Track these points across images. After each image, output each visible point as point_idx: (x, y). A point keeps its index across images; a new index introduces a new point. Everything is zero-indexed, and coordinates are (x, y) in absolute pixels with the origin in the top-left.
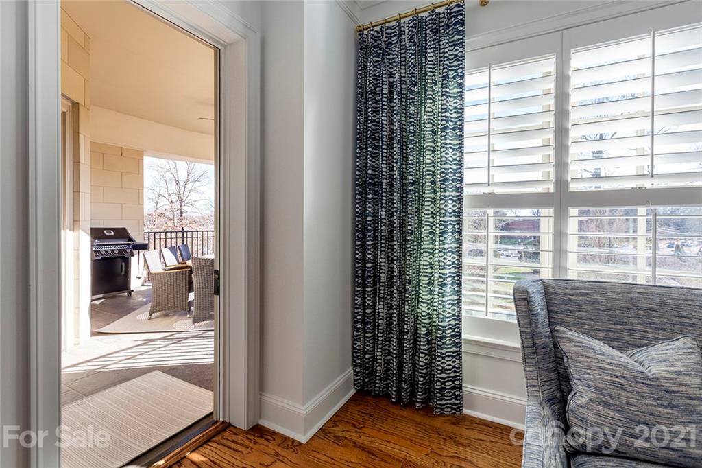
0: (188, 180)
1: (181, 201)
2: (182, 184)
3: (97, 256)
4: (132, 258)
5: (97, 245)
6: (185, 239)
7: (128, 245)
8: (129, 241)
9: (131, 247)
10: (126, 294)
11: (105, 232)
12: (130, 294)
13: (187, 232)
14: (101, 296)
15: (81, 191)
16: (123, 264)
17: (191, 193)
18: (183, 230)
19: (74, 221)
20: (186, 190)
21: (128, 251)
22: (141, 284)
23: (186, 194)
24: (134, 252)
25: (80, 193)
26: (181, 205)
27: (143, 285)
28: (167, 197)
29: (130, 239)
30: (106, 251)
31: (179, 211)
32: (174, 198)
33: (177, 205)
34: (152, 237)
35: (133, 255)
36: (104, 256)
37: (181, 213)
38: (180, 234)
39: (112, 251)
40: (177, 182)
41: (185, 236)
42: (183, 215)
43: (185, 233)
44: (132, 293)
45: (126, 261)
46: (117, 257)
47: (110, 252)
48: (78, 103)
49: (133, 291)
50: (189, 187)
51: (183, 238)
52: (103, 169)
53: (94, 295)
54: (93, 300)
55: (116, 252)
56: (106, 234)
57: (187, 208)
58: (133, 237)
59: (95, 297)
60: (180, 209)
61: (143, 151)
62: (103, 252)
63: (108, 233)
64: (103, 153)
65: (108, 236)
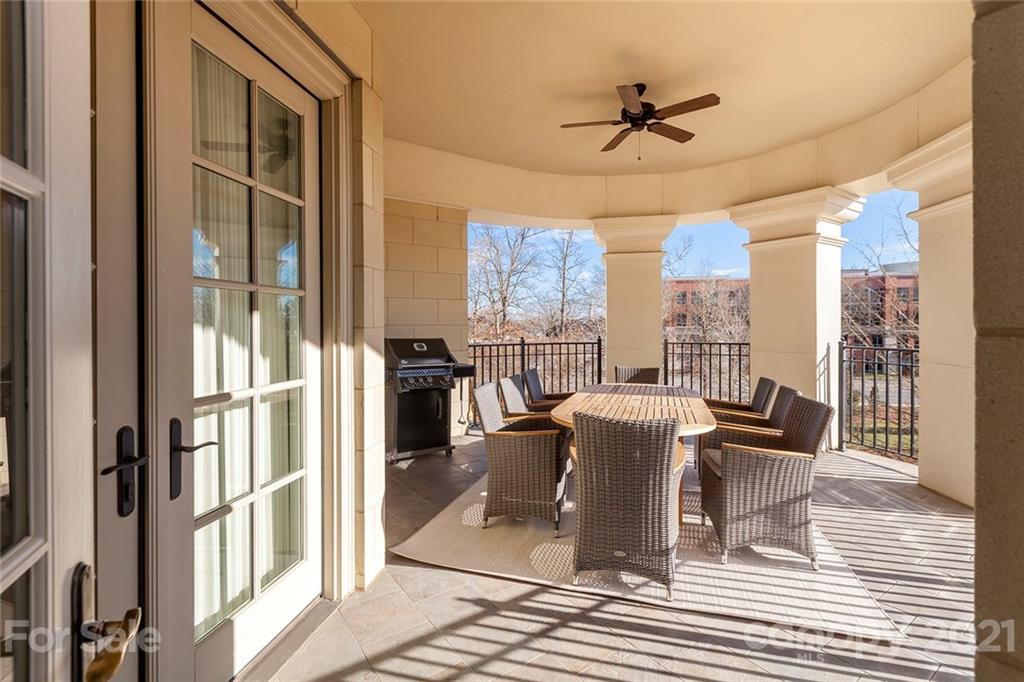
0: (512, 271)
1: (504, 300)
2: (505, 276)
3: (403, 387)
4: (452, 390)
5: (404, 369)
6: (526, 357)
7: (447, 367)
8: (447, 362)
9: (451, 372)
10: (444, 452)
11: (415, 345)
12: (449, 452)
13: (528, 345)
14: (408, 454)
15: (365, 264)
16: (440, 401)
17: (517, 288)
18: (523, 341)
19: (354, 328)
20: (510, 284)
21: (447, 379)
22: (464, 432)
23: (511, 289)
24: (455, 379)
25: (365, 269)
26: (504, 305)
27: (467, 434)
28: (488, 295)
29: (450, 359)
30: (416, 380)
31: (502, 313)
32: (497, 296)
33: (498, 305)
34: (479, 353)
35: (454, 387)
36: (413, 387)
37: (505, 316)
38: (518, 349)
39: (425, 379)
40: (499, 273)
41: (526, 353)
42: (507, 319)
43: (526, 347)
44: (453, 451)
45: (445, 396)
46: (432, 389)
47: (421, 380)
48: (361, 79)
49: (454, 447)
50: (513, 279)
51: (523, 355)
52: (413, 244)
53: (399, 452)
54: (398, 461)
55: (430, 380)
56: (417, 349)
57: (511, 310)
58: (454, 354)
59: (401, 455)
60: (503, 311)
61: (466, 211)
62: (412, 381)
63: (418, 346)
64: (413, 219)
65: (419, 352)
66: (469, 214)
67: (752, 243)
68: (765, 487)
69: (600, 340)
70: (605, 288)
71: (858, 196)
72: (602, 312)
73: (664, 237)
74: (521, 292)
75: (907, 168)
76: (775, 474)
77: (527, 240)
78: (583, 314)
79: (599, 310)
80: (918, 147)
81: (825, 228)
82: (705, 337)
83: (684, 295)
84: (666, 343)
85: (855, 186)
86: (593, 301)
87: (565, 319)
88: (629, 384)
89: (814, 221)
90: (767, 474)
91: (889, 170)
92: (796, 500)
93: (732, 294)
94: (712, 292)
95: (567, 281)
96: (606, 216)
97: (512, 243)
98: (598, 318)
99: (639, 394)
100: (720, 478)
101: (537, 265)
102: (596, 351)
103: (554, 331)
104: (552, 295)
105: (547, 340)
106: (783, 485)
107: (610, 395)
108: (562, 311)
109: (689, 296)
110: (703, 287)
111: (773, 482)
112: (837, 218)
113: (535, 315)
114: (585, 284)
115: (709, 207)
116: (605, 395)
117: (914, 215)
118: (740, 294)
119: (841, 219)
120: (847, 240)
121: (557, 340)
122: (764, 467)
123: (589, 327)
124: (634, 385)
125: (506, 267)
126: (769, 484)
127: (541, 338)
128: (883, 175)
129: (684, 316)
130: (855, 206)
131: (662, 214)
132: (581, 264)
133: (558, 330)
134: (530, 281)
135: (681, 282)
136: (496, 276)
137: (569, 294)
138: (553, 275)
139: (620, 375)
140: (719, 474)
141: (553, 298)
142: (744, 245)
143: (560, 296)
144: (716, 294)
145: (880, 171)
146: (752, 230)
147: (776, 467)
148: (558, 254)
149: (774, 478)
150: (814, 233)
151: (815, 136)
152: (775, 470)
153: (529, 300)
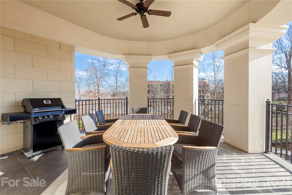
0: (101, 77)
1: (98, 86)
2: (99, 78)
3: (35, 121)
5: (36, 113)
6: (100, 104)
7: (62, 111)
8: (62, 108)
9: (64, 112)
10: (61, 148)
11: (44, 101)
13: (101, 100)
14: (39, 152)
18: (99, 99)
20: (100, 81)
21: (61, 116)
23: (100, 82)
24: (66, 115)
29: (63, 107)
30: (44, 117)
31: (98, 90)
32: (96, 84)
33: (97, 88)
36: (41, 121)
38: (97, 102)
39: (48, 116)
41: (100, 103)
42: (99, 91)
43: (100, 101)
47: (46, 117)
50: (101, 79)
51: (99, 104)
52: (47, 57)
53: (34, 152)
54: (33, 156)
55: (51, 117)
56: (45, 103)
57: (101, 89)
58: (65, 105)
59: (34, 154)
60: (98, 89)
61: (74, 46)
62: (41, 118)
63: (46, 102)
64: (47, 46)
65: (46, 104)
66: (75, 47)
67: (174, 66)
68: (200, 164)
69: (127, 98)
70: (128, 83)
71: (203, 54)
72: (128, 90)
73: (148, 63)
74: (104, 83)
75: (222, 43)
76: (203, 158)
77: (105, 68)
78: (122, 90)
79: (127, 89)
80: (224, 36)
81: (195, 62)
82: (154, 97)
83: (149, 85)
84: (148, 99)
85: (203, 50)
86: (125, 86)
87: (117, 92)
88: (138, 114)
89: (192, 60)
90: (200, 159)
91: (216, 43)
92: (211, 167)
93: (161, 85)
94: (156, 84)
95: (117, 80)
96: (129, 55)
97: (101, 68)
98: (126, 91)
99: (142, 119)
100: (181, 162)
101: (109, 75)
102: (126, 102)
103: (114, 95)
104: (113, 84)
105: (112, 98)
106: (206, 162)
107: (131, 120)
108: (116, 89)
109: (150, 86)
110: (154, 83)
111: (203, 161)
112: (198, 59)
113: (108, 90)
114: (123, 81)
115: (162, 54)
116: (129, 121)
117: (223, 58)
118: (162, 85)
119: (199, 60)
120: (200, 67)
121: (114, 98)
122: (200, 156)
123: (124, 94)
124: (139, 114)
125: (99, 76)
126: (201, 163)
127: (110, 97)
128: (214, 45)
129: (149, 91)
130: (202, 57)
131: (147, 55)
132: (122, 75)
133: (115, 95)
134: (106, 80)
135: (149, 82)
136: (96, 78)
137: (119, 84)
138: (113, 78)
139: (134, 110)
140: (181, 159)
141: (114, 85)
142: (172, 67)
143: (116, 85)
144: (157, 85)
145: (213, 44)
146: (174, 62)
147: (204, 155)
148: (115, 73)
149: (203, 160)
150: (193, 64)
151: (194, 33)
152: (204, 156)
153: (106, 86)
